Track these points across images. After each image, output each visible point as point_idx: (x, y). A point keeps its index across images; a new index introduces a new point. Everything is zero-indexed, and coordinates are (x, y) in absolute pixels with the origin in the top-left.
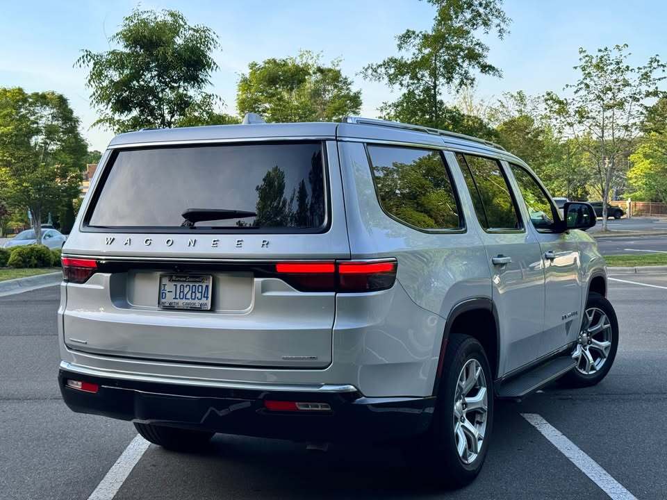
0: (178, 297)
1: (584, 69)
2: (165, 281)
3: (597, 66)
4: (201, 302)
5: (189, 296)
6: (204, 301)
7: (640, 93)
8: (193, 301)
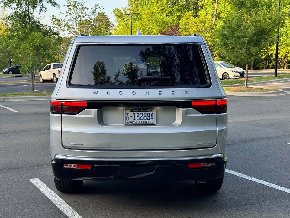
0: (136, 119)
1: (68, 6)
2: (128, 111)
3: (74, 6)
4: (149, 121)
5: (142, 118)
6: (151, 120)
7: (91, 19)
8: (145, 121)
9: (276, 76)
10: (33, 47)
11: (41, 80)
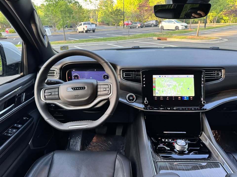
9: (205, 28)
10: (61, 11)
11: (78, 32)
